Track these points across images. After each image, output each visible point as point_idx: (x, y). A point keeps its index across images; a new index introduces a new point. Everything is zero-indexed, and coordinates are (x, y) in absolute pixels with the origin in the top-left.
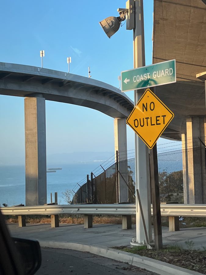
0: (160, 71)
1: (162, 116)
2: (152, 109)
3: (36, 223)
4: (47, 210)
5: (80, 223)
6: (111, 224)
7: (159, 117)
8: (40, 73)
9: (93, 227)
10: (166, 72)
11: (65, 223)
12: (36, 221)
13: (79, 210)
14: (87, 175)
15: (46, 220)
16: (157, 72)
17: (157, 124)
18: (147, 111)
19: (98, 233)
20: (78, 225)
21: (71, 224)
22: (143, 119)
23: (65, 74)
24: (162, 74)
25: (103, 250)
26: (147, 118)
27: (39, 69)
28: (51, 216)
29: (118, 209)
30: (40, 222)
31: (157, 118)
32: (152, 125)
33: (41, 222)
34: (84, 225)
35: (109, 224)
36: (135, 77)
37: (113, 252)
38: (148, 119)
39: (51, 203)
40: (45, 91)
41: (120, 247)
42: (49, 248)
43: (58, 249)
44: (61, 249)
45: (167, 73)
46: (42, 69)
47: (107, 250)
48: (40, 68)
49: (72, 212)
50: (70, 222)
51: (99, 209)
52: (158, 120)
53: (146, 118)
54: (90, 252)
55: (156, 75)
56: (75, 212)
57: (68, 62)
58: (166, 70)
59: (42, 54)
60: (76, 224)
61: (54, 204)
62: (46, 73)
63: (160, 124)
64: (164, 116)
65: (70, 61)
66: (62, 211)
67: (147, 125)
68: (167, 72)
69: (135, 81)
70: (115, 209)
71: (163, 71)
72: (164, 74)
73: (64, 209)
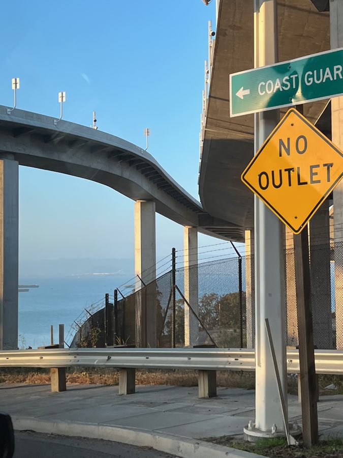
0: (321, 70)
1: (325, 165)
2: (301, 149)
3: (18, 382)
4: (45, 358)
5: (105, 383)
6: (169, 386)
7: (318, 166)
8: (10, 117)
9: (136, 391)
10: (335, 72)
11: (76, 382)
12: (18, 378)
13: (109, 358)
14: (106, 294)
15: (38, 377)
16: (313, 73)
17: (312, 182)
18: (289, 154)
19: (152, 404)
20: (102, 386)
21: (87, 385)
22: (280, 171)
23: (55, 121)
24: (326, 76)
25: (186, 444)
26: (289, 170)
27: (8, 110)
28: (52, 369)
29: (193, 359)
30: (24, 380)
31: (313, 169)
32: (300, 183)
33: (27, 381)
34: (118, 387)
35: (165, 386)
36: (262, 85)
37: (212, 450)
38: (291, 171)
39: (50, 345)
40: (19, 150)
41: (221, 438)
42: (61, 436)
43: (79, 438)
44: (88, 439)
45: (337, 74)
46: (15, 111)
47: (197, 445)
48: (11, 108)
49: (95, 363)
50: (86, 381)
51: (151, 358)
52: (316, 174)
53: (286, 170)
54: (155, 448)
55: (311, 79)
56: (100, 364)
57: (60, 100)
58: (335, 67)
59: (15, 84)
60: (98, 384)
61: (56, 347)
62: (22, 118)
63: (319, 182)
64: (329, 166)
65: (64, 99)
66: (74, 361)
67: (290, 185)
68: (339, 72)
69: (262, 92)
70: (186, 359)
71: (328, 70)
72: (330, 76)
73: (78, 358)
